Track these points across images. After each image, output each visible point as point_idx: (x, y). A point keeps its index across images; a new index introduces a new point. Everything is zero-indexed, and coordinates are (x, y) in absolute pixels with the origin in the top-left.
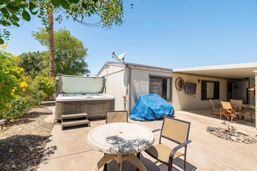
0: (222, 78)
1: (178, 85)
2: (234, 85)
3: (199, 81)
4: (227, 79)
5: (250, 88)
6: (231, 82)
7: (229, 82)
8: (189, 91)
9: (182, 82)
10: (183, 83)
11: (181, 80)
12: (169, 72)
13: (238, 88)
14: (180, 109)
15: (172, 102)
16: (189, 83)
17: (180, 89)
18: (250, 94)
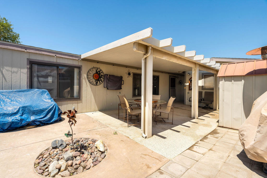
0: (162, 72)
1: (92, 78)
2: (177, 81)
3: (129, 74)
4: (169, 73)
5: (186, 83)
6: (174, 77)
7: (171, 77)
8: (109, 85)
9: (100, 73)
10: (102, 75)
11: (98, 71)
12: (74, 58)
13: (182, 84)
14: (97, 109)
15: (80, 100)
16: (109, 75)
17: (97, 83)
18: (186, 89)
